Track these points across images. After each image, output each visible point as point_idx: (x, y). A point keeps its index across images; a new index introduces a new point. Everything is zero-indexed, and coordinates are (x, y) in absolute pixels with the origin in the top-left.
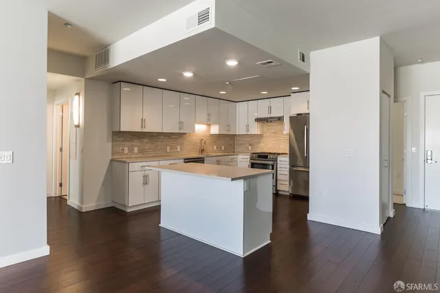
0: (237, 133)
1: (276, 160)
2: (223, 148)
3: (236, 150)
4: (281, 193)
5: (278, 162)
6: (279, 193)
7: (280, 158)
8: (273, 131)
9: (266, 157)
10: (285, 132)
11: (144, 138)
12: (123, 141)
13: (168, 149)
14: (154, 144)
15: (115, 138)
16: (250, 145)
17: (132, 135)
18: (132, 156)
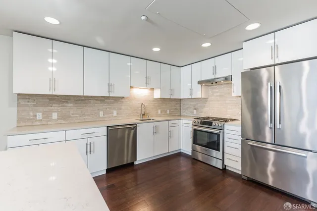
0: (181, 98)
1: (222, 129)
2: (168, 112)
3: (182, 114)
4: (229, 169)
5: (226, 131)
6: (227, 168)
7: (227, 126)
8: (218, 94)
9: (210, 124)
10: (233, 95)
11: (67, 102)
12: (34, 106)
13: (101, 114)
14: (81, 109)
15: (22, 103)
16: (195, 109)
17: (49, 99)
18: (49, 123)
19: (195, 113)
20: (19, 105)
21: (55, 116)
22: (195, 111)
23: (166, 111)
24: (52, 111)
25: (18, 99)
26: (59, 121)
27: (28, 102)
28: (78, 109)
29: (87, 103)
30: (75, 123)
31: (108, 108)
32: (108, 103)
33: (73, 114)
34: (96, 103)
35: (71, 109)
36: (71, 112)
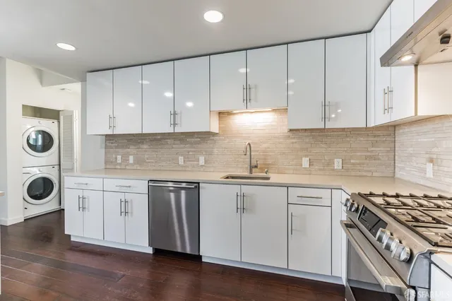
2: (338, 166)
11: (143, 143)
12: (116, 147)
13: (181, 160)
14: (156, 151)
15: (108, 144)
16: (431, 161)
17: (127, 140)
18: (127, 167)
19: (430, 174)
20: (106, 147)
21: (131, 159)
22: (430, 167)
23: (331, 163)
24: (129, 154)
25: (106, 140)
26: (135, 167)
27: (112, 143)
28: (153, 151)
29: (162, 144)
30: (150, 170)
31: (192, 151)
32: (191, 144)
33: (148, 159)
34: (174, 144)
35: (145, 151)
36: (146, 156)
